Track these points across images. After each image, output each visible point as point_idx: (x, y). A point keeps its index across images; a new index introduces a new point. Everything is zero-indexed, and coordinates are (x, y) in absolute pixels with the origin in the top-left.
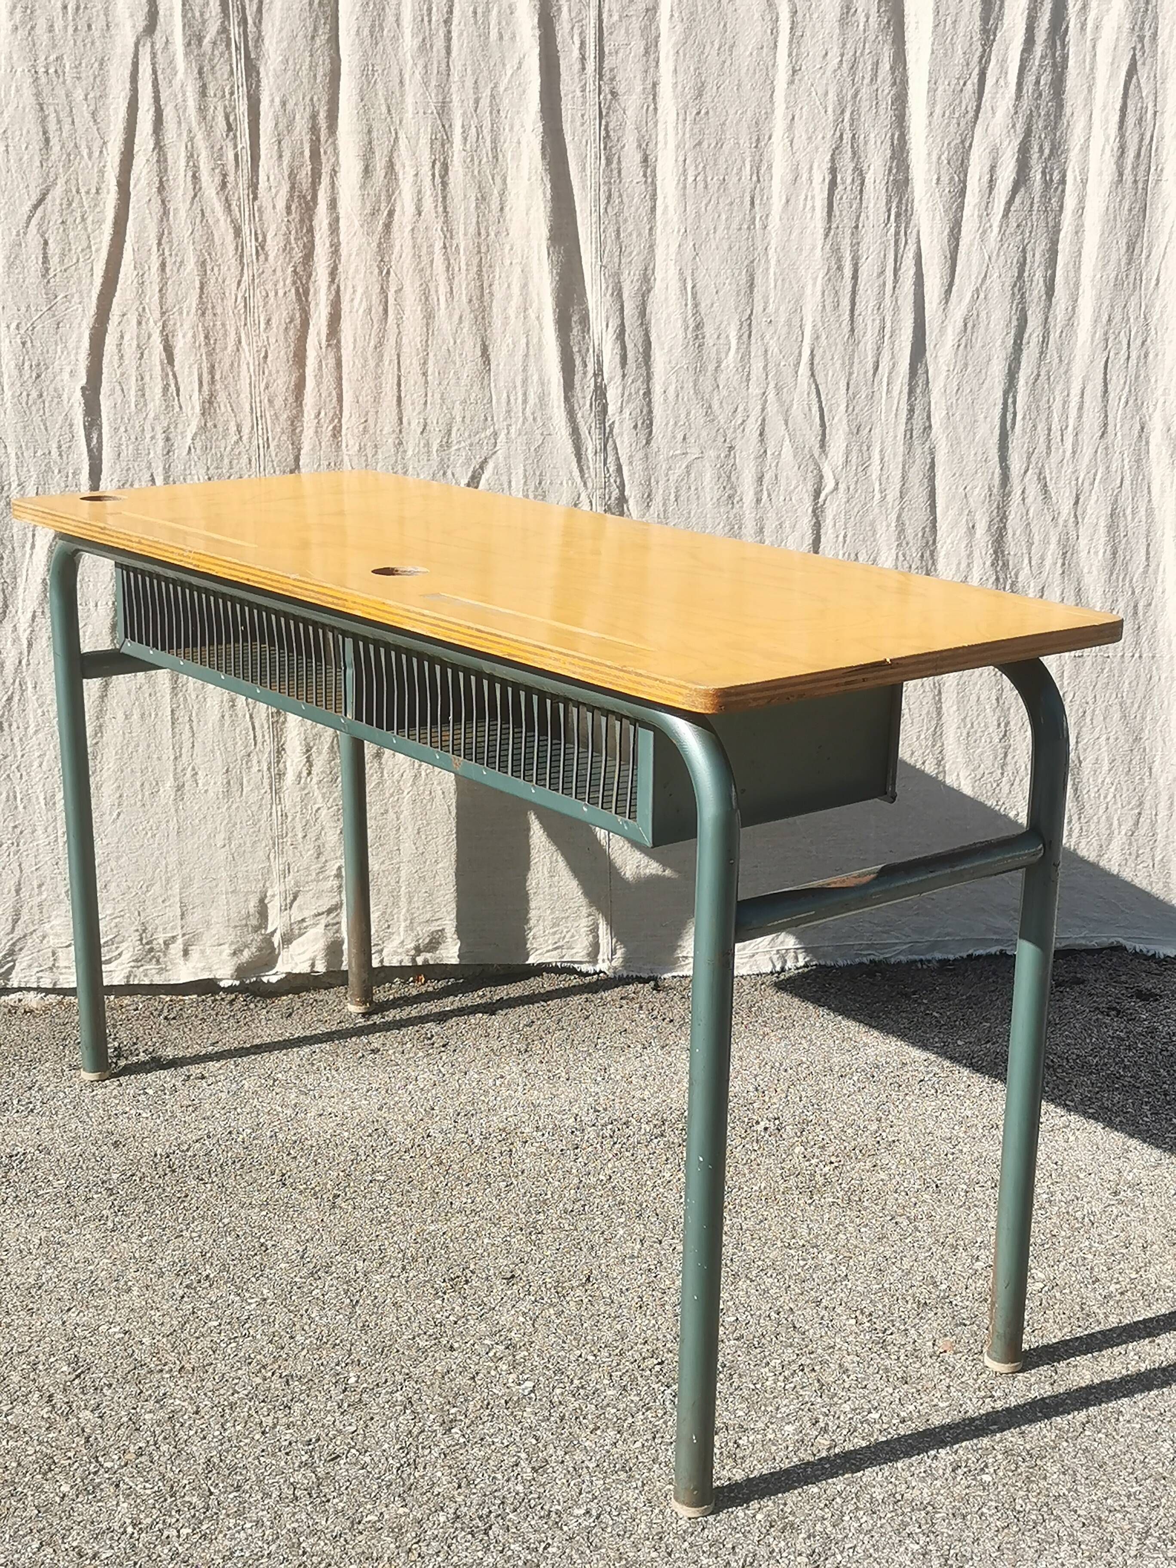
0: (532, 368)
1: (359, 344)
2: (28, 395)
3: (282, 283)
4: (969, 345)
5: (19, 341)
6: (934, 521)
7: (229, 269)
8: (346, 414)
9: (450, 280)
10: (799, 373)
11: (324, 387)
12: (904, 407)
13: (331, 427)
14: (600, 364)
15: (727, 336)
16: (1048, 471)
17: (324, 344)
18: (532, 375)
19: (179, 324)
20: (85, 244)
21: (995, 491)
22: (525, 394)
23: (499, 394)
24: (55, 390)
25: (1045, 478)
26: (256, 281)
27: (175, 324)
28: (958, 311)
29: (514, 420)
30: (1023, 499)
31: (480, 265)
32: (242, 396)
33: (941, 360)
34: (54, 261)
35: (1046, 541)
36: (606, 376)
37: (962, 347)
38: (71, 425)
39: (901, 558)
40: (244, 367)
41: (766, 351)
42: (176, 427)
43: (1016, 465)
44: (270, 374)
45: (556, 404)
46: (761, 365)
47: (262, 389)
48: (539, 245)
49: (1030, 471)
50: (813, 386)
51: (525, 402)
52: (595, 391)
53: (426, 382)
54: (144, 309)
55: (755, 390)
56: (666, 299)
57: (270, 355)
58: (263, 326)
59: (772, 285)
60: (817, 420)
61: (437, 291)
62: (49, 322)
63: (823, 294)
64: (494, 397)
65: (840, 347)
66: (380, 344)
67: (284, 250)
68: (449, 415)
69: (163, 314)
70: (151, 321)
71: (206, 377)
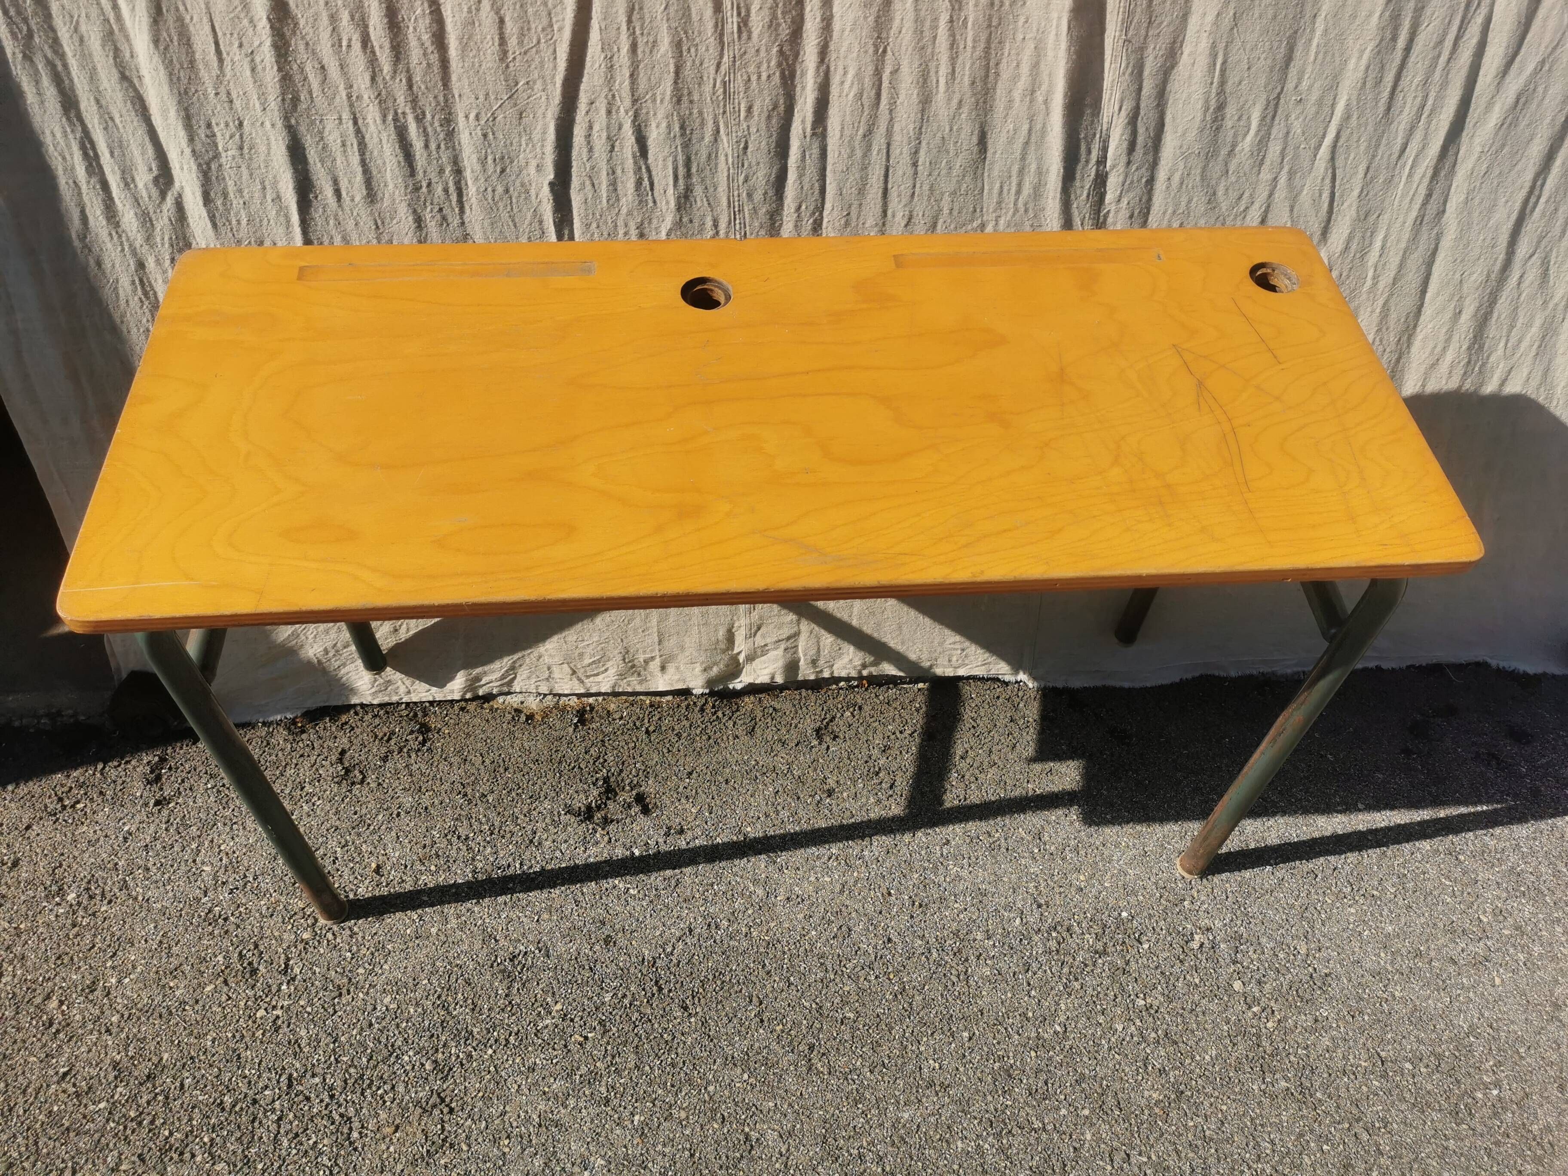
0: (1031, 157)
1: (847, 132)
2: (494, 191)
3: (765, 65)
4: (1515, 123)
5: (480, 133)
6: (1422, 305)
7: (707, 50)
8: (828, 206)
9: (953, 60)
10: (1318, 157)
11: (806, 179)
12: (1423, 191)
13: (811, 221)
14: (1105, 150)
15: (1249, 118)
16: (1554, 254)
17: (809, 131)
18: (1030, 164)
19: (652, 113)
20: (545, 21)
21: (1493, 276)
22: (1019, 185)
23: (991, 184)
24: (523, 185)
25: (1549, 262)
26: (737, 63)
27: (647, 113)
28: (1514, 85)
29: (1004, 211)
30: (1519, 284)
31: (989, 41)
32: (720, 189)
33: (1477, 140)
34: (512, 42)
35: (1529, 325)
36: (1108, 164)
37: (1505, 126)
38: (541, 222)
39: (1377, 342)
40: (722, 158)
41: (1288, 133)
42: (650, 223)
43: (1523, 249)
44: (750, 166)
45: (1051, 195)
46: (1278, 148)
47: (741, 183)
48: (1059, 18)
49: (1536, 255)
50: (1330, 171)
51: (1018, 192)
52: (1095, 180)
53: (916, 173)
54: (613, 96)
55: (1266, 175)
56: (1190, 77)
57: (750, 145)
58: (743, 114)
59: (1312, 58)
60: (1325, 206)
61: (937, 72)
62: (511, 112)
63: (1368, 68)
64: (986, 187)
65: (1370, 128)
66: (869, 133)
67: (770, 27)
68: (936, 208)
69: (635, 101)
70: (622, 110)
71: (681, 171)
